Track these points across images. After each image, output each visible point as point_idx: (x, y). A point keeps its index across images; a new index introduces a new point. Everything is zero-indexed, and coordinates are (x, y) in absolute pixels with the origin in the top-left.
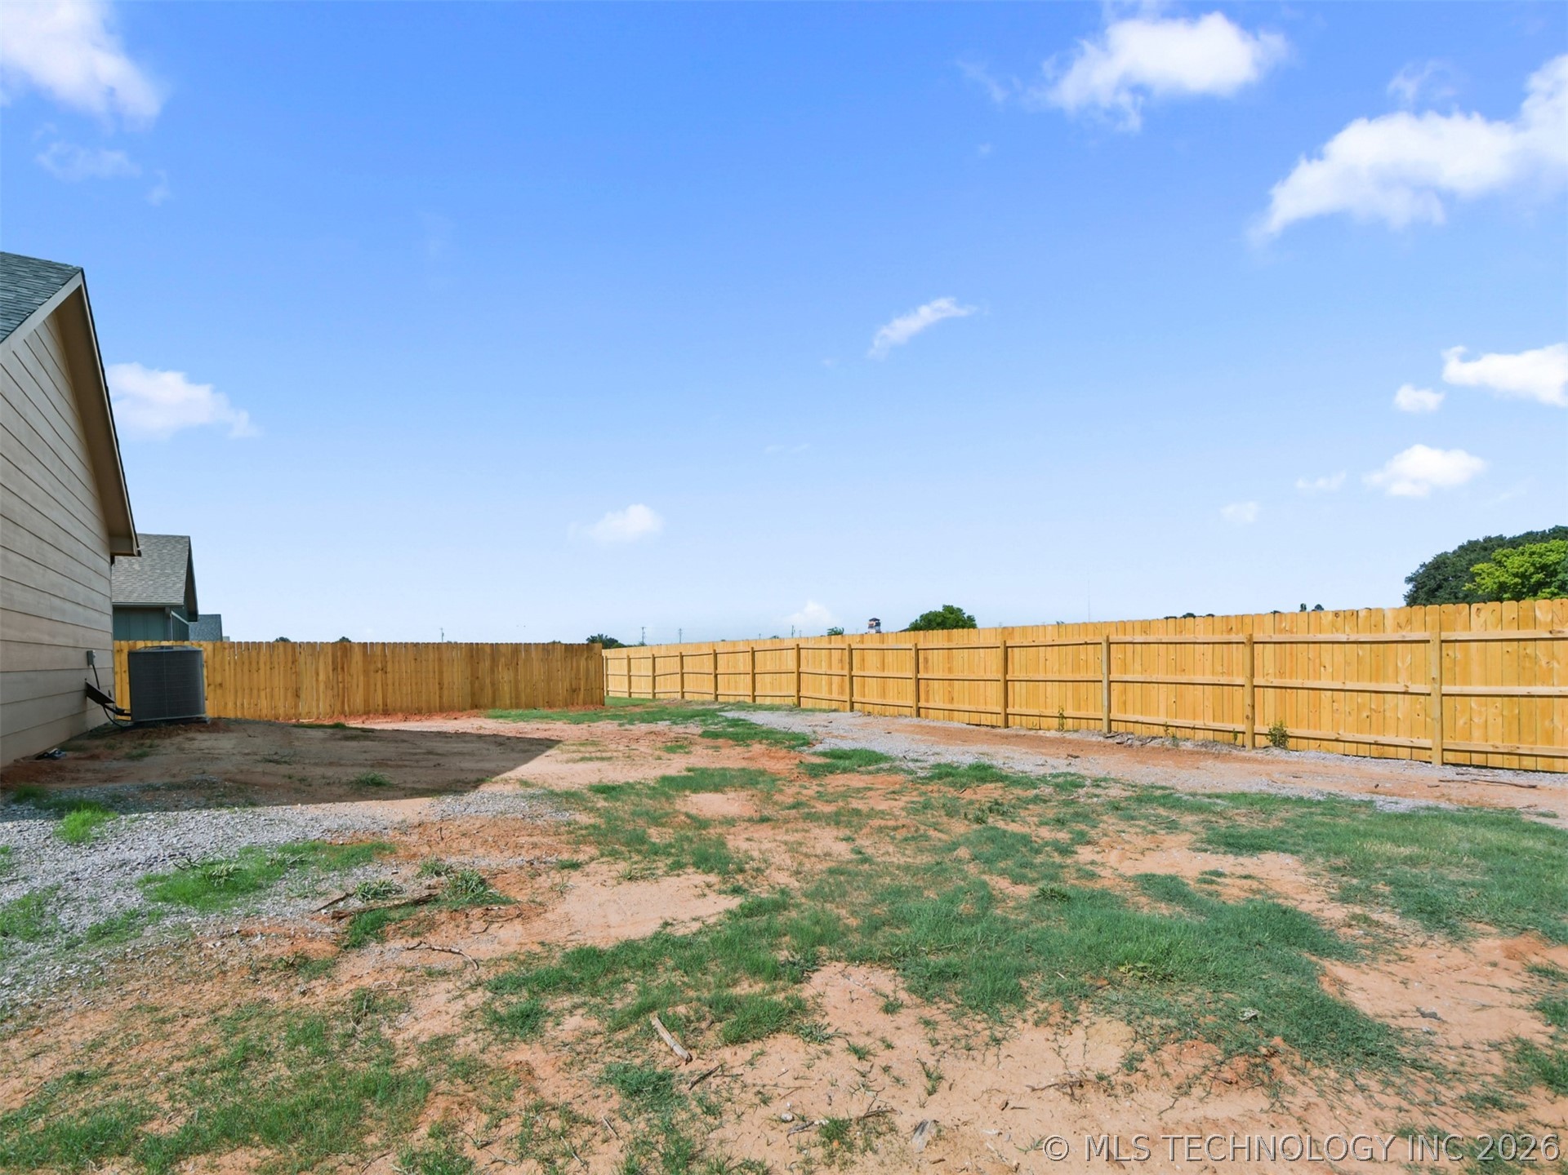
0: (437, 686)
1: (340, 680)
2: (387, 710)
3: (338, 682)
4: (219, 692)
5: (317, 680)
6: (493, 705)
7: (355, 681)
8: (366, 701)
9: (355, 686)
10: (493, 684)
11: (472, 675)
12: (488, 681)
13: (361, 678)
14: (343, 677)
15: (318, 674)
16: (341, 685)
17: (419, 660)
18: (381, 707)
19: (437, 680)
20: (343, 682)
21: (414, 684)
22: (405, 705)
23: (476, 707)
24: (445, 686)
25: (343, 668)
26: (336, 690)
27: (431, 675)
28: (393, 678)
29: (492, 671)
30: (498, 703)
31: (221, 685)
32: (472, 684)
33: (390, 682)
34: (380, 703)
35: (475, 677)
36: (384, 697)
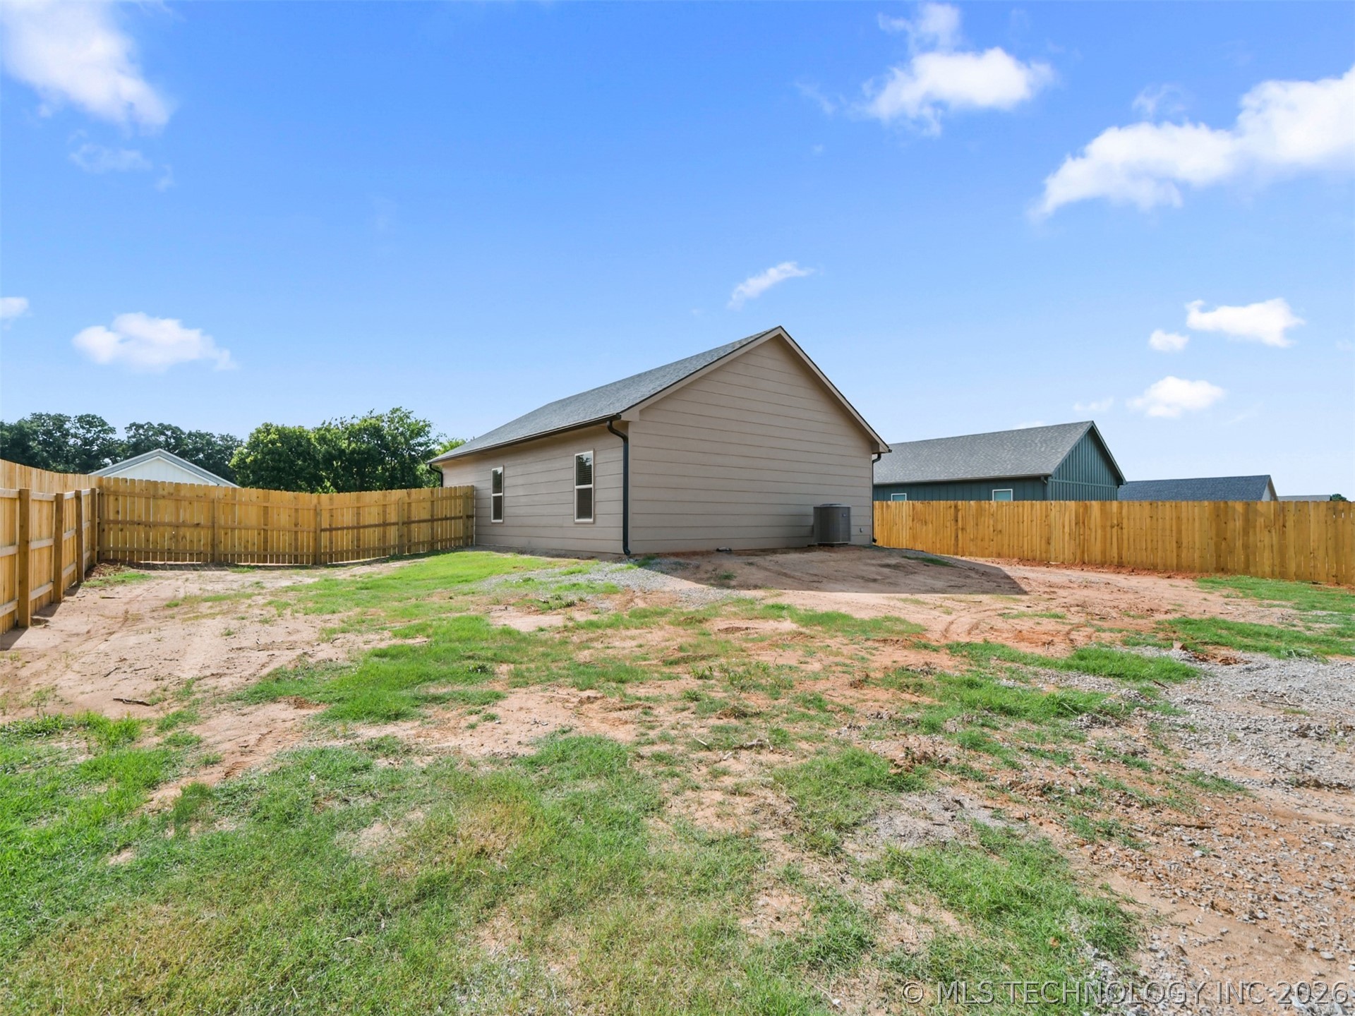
0: (1174, 545)
1: (1081, 533)
2: (1122, 563)
3: (1079, 535)
4: (999, 536)
5: (1063, 532)
6: (1246, 571)
7: (1093, 534)
8: (1104, 552)
9: (1093, 540)
10: (1246, 547)
11: (1218, 535)
12: (1239, 543)
13: (1099, 532)
14: (1084, 531)
15: (1064, 527)
16: (1082, 537)
17: (1155, 518)
18: (1116, 560)
19: (1174, 539)
20: (1084, 534)
21: (1149, 541)
22: (1139, 561)
23: (1222, 569)
24: (1184, 545)
25: (1084, 523)
26: (1077, 541)
27: (1168, 532)
28: (1129, 535)
29: (1246, 532)
30: (1252, 570)
31: (1000, 531)
32: (1217, 546)
33: (1125, 537)
34: (1116, 555)
35: (1221, 537)
36: (1120, 549)
